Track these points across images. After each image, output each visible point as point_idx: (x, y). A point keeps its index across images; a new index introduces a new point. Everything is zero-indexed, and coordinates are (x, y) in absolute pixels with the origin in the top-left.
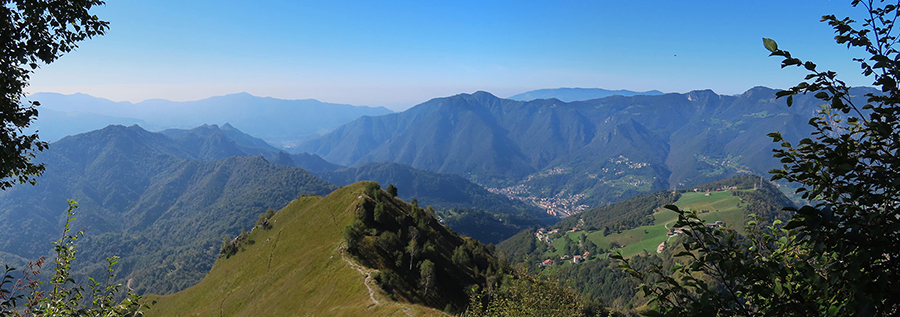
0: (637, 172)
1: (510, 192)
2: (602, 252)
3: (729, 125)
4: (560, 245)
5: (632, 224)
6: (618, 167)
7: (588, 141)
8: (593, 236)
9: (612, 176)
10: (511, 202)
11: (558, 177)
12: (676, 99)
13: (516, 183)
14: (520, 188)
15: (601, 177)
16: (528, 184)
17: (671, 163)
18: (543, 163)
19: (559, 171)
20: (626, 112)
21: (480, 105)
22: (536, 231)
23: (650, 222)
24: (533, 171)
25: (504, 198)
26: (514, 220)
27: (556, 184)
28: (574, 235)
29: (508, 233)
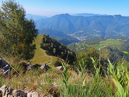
0: (98, 33)
1: (71, 35)
2: (88, 48)
3: (123, 24)
4: (80, 46)
5: (94, 44)
6: (94, 32)
7: (88, 25)
8: (86, 45)
9: (92, 33)
10: (71, 37)
11: (81, 33)
12: (111, 17)
13: (73, 33)
14: (73, 34)
15: (90, 33)
16: (75, 34)
17: (106, 32)
18: (78, 30)
19: (81, 32)
20: (98, 20)
21: (66, 16)
22: (75, 43)
23: (98, 44)
24: (76, 31)
25: (70, 36)
26: (71, 40)
27: (80, 34)
28: (83, 44)
29: (70, 43)
